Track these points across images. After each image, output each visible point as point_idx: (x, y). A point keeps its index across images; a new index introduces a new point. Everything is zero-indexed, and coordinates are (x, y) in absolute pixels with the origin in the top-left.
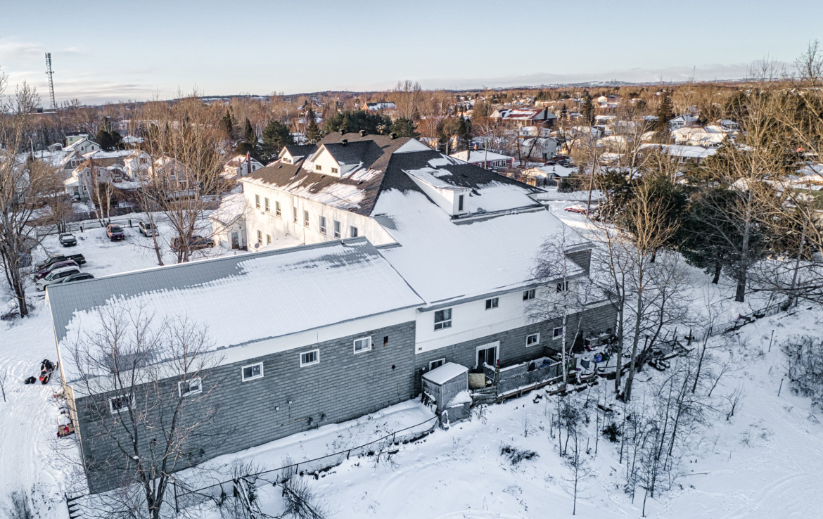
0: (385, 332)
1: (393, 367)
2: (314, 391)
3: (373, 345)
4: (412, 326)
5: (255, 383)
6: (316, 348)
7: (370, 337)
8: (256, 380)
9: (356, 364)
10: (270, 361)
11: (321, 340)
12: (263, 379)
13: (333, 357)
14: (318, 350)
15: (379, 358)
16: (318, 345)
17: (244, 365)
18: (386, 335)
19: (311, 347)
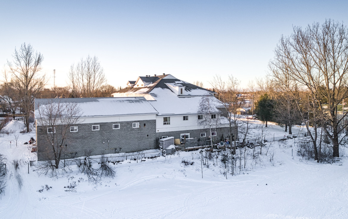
0: (144, 122)
1: (148, 135)
2: (118, 139)
3: (140, 126)
4: (155, 121)
6: (119, 123)
7: (139, 123)
8: (97, 131)
9: (134, 132)
10: (102, 125)
11: (120, 121)
12: (99, 131)
13: (125, 128)
14: (119, 124)
15: (142, 131)
16: (120, 122)
17: (93, 125)
18: (145, 123)
19: (117, 123)
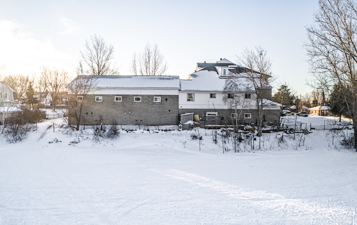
0: (166, 96)
1: (169, 111)
2: (139, 111)
3: (161, 100)
4: (177, 97)
5: (119, 103)
6: (140, 96)
7: (160, 97)
9: (155, 106)
10: (124, 97)
11: (142, 94)
12: (121, 102)
13: (146, 101)
14: (141, 97)
15: (164, 106)
17: (116, 96)
18: (167, 98)
19: (138, 95)
